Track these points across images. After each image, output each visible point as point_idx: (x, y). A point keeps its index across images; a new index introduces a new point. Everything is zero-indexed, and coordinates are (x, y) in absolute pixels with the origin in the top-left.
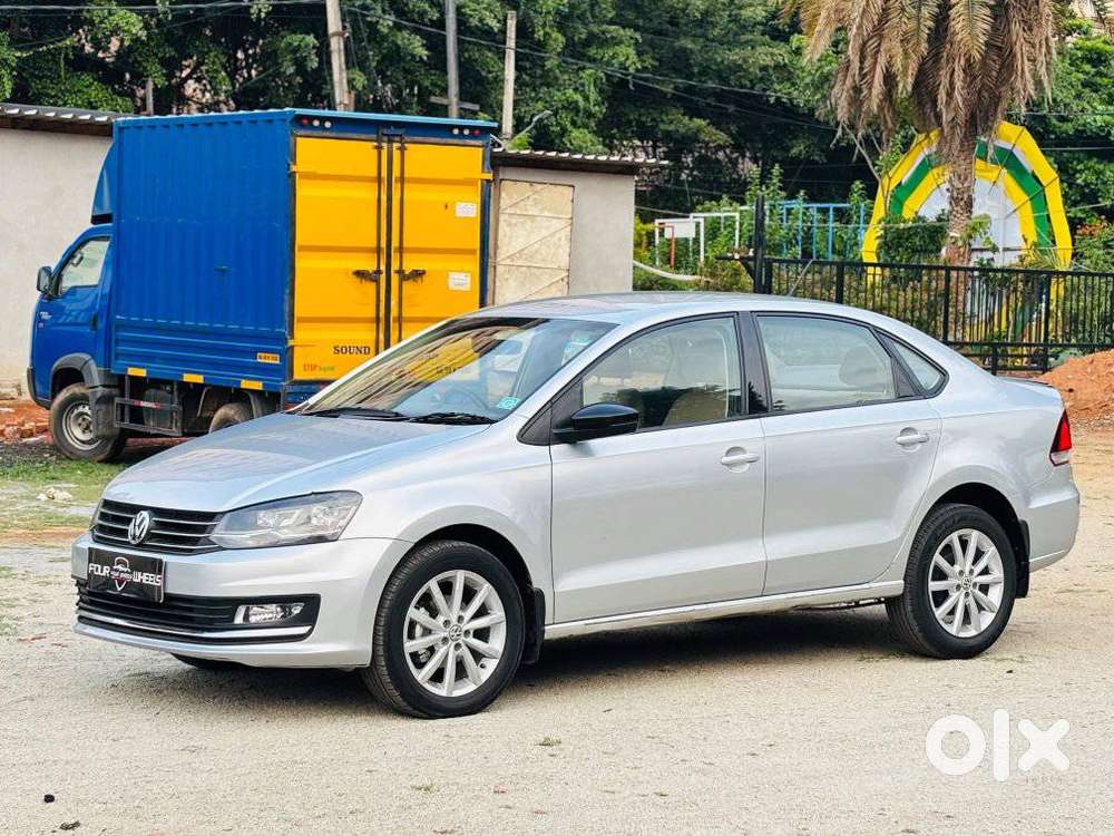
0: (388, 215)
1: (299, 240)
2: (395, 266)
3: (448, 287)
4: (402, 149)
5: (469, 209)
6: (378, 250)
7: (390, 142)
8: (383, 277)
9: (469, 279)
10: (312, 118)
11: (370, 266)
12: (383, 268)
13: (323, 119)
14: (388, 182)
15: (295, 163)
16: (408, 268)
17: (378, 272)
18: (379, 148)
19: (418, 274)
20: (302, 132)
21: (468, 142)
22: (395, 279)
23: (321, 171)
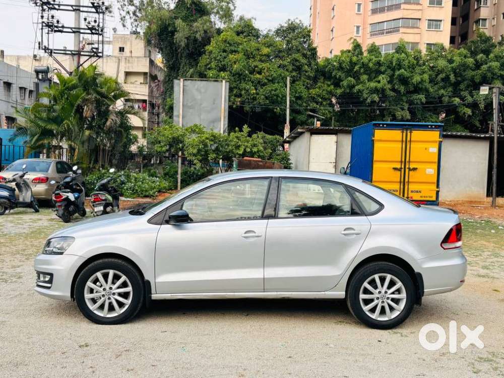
0: (405, 151)
1: (375, 159)
2: (407, 166)
3: (425, 173)
4: (411, 132)
5: (434, 150)
6: (401, 162)
7: (407, 130)
8: (403, 170)
9: (433, 171)
10: (380, 124)
11: (398, 166)
12: (403, 167)
13: (383, 124)
14: (406, 142)
15: (374, 137)
16: (412, 167)
17: (401, 168)
18: (403, 132)
19: (415, 169)
20: (377, 128)
21: (434, 130)
22: (407, 170)
23: (383, 139)
